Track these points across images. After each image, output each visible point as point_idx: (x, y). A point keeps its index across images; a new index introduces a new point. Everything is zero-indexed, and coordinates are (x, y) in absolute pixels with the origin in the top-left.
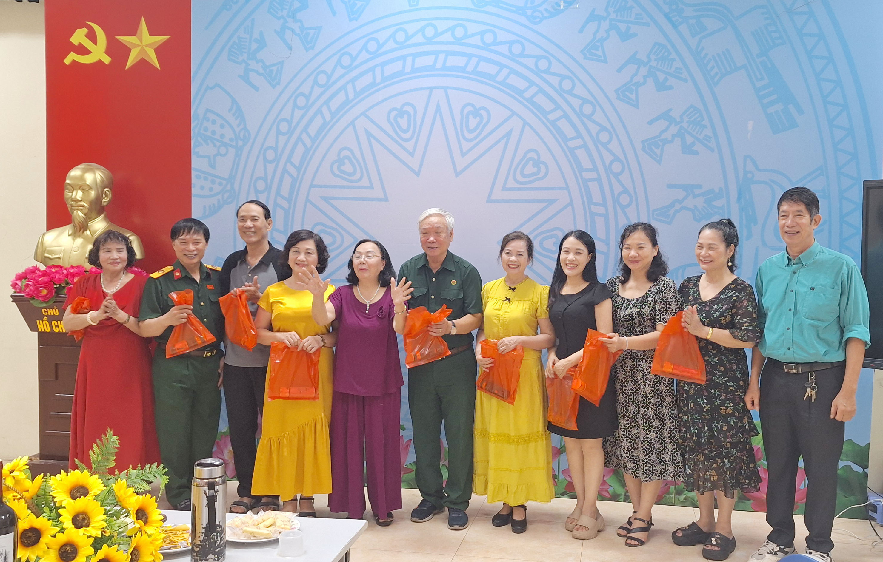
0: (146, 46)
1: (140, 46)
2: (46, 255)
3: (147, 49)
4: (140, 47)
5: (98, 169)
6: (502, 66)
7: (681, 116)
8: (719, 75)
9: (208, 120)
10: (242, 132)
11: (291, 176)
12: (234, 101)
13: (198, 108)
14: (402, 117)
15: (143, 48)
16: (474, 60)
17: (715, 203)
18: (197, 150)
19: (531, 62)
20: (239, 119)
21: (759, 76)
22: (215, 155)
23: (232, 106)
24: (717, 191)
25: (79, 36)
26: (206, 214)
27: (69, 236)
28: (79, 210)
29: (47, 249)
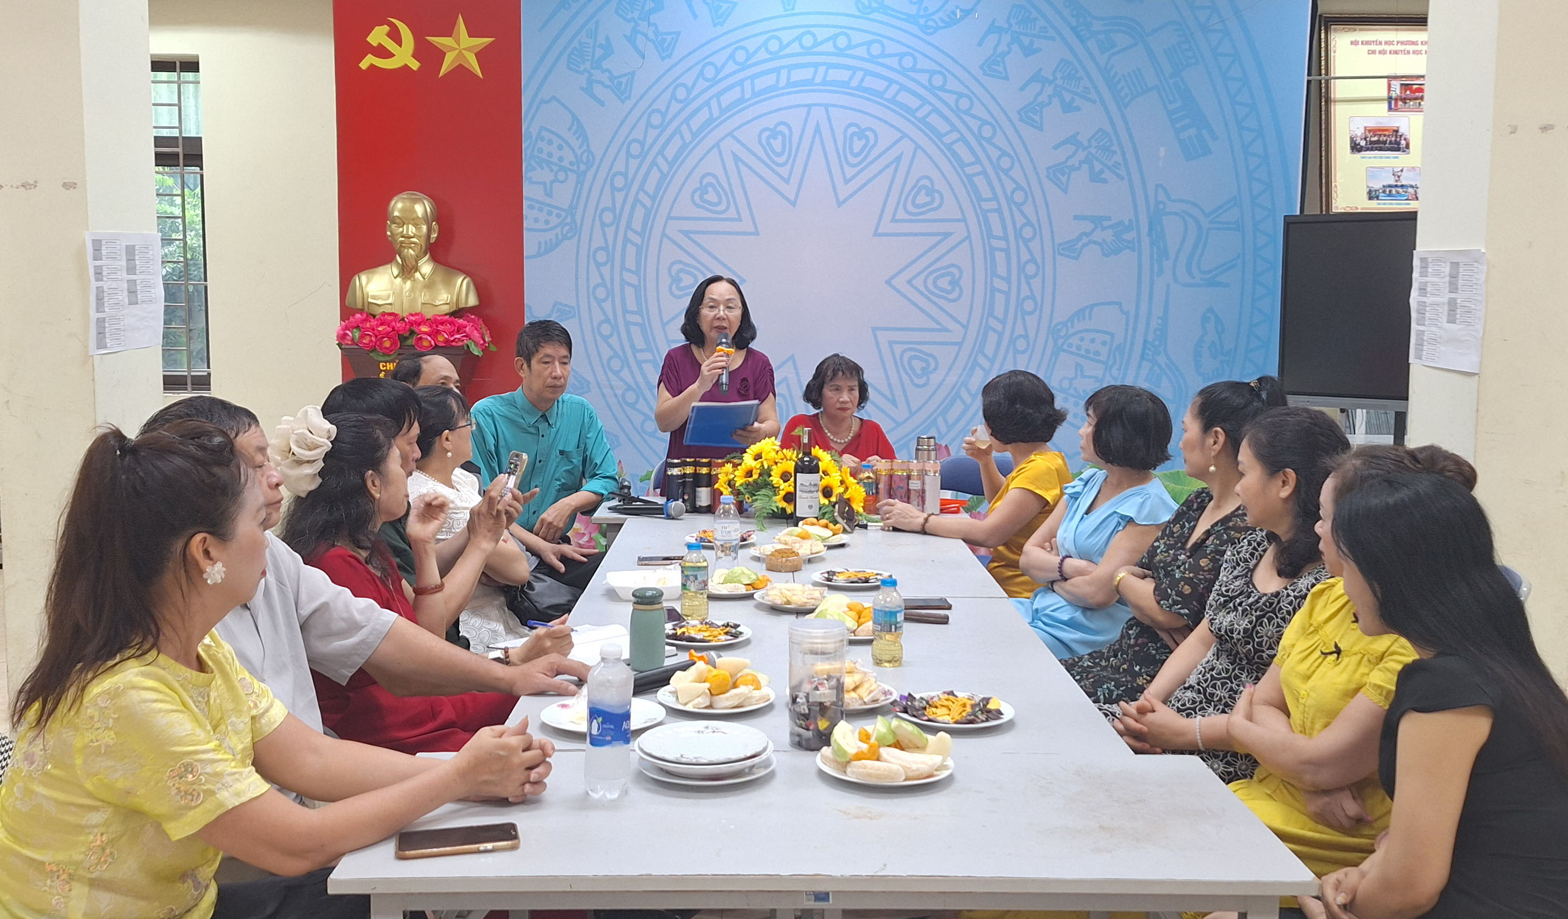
0: (464, 49)
1: (456, 49)
2: (370, 300)
3: (466, 53)
5: (425, 199)
6: (891, 81)
7: (1089, 141)
8: (1129, 97)
9: (542, 139)
10: (585, 155)
11: (644, 206)
12: (575, 118)
13: (531, 125)
14: (775, 139)
15: (460, 51)
16: (859, 74)
17: (1124, 237)
18: (529, 175)
19: (923, 78)
20: (580, 140)
21: (1171, 98)
22: (552, 182)
23: (572, 125)
24: (1127, 223)
25: (378, 36)
26: (542, 251)
27: (395, 278)
28: (411, 248)
29: (370, 294)
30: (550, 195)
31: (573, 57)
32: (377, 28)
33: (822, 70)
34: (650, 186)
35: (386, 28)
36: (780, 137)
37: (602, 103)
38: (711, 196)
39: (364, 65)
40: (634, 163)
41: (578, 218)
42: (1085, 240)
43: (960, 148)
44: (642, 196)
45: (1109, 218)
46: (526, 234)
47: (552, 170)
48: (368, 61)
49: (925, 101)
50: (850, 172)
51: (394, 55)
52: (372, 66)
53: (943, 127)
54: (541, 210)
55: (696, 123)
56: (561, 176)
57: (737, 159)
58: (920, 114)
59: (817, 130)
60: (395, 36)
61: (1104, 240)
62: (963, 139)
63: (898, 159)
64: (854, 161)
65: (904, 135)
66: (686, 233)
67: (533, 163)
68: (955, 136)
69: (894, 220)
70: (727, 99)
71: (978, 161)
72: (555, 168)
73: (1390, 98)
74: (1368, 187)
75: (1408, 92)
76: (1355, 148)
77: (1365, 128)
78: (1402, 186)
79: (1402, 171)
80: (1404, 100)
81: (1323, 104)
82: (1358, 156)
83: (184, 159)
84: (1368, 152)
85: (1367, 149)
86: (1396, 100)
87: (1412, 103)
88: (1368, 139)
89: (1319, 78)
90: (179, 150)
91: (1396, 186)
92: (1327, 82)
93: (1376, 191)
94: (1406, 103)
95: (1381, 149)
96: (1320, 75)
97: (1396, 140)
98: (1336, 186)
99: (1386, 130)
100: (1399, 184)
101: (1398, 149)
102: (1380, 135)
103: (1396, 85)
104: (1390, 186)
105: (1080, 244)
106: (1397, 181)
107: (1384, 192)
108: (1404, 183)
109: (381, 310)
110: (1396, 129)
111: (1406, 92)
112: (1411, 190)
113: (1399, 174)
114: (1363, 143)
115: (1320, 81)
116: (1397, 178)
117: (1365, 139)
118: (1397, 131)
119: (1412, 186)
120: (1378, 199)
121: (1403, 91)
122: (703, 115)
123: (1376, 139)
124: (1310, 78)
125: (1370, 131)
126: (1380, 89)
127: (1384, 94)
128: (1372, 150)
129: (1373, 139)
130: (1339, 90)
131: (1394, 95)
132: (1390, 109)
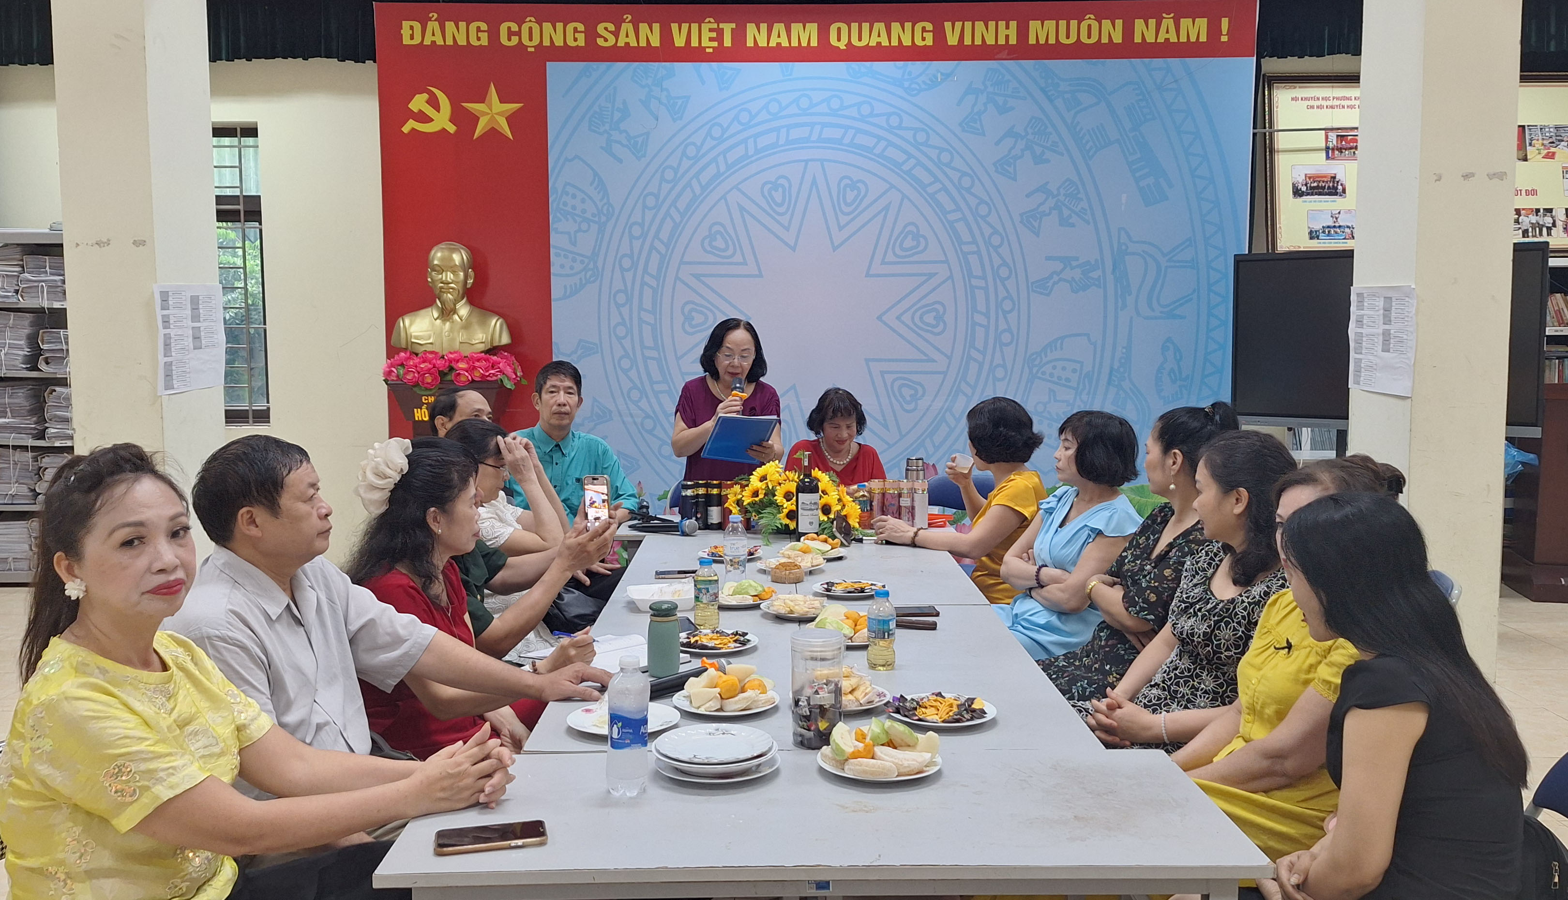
0: (496, 114)
1: (489, 114)
2: (413, 340)
3: (498, 117)
4: (489, 116)
5: (462, 248)
6: (880, 138)
7: (1058, 189)
8: (1094, 149)
9: (567, 194)
10: (606, 207)
11: (659, 252)
12: (596, 174)
13: (556, 183)
14: (776, 191)
15: (492, 116)
16: (851, 133)
17: (1090, 275)
18: (555, 226)
19: (909, 135)
20: (601, 193)
21: (1131, 151)
22: (576, 232)
23: (594, 180)
24: (1093, 263)
25: (419, 103)
26: (568, 293)
27: (436, 320)
28: (450, 293)
29: (413, 334)
30: (574, 244)
31: (594, 119)
32: (417, 96)
33: (818, 128)
34: (664, 235)
35: (425, 96)
36: (780, 190)
37: (620, 161)
38: (719, 243)
39: (406, 129)
40: (649, 215)
41: (600, 264)
42: (1056, 278)
43: (942, 197)
44: (657, 244)
45: (1077, 259)
46: (553, 279)
47: (575, 221)
48: (410, 125)
49: (910, 156)
50: (843, 219)
51: (433, 120)
52: (413, 130)
53: (926, 178)
54: (566, 257)
55: (705, 178)
56: (584, 226)
57: (742, 209)
58: (905, 167)
59: (814, 182)
60: (434, 103)
61: (1073, 278)
62: (945, 189)
63: (887, 208)
64: (847, 210)
65: (892, 186)
66: (697, 277)
67: (558, 215)
68: (938, 186)
69: (883, 263)
70: (732, 157)
71: (958, 209)
72: (579, 219)
73: (1327, 148)
74: (1309, 228)
75: (1344, 143)
76: (1297, 193)
77: (1306, 175)
78: (1340, 227)
79: (1339, 213)
80: (1340, 150)
81: (1268, 154)
82: (1300, 200)
83: (245, 215)
84: (1308, 197)
85: (1308, 194)
86: (1333, 149)
87: (1347, 152)
88: (1308, 185)
89: (1264, 130)
90: (241, 207)
91: (1334, 227)
92: (1271, 134)
93: (1316, 231)
94: (1342, 152)
95: (1320, 194)
96: (1265, 128)
97: (1333, 186)
98: (1280, 227)
99: (1325, 177)
100: (1337, 225)
101: (1336, 194)
102: (1319, 182)
103: (1333, 136)
104: (1328, 227)
105: (1050, 284)
106: (1335, 222)
107: (1324, 232)
108: (1341, 224)
109: (423, 349)
110: (1333, 175)
111: (1341, 142)
112: (1347, 230)
113: (1337, 216)
114: (1304, 189)
115: (1265, 134)
116: (1335, 219)
117: (1306, 185)
118: (1334, 178)
119: (1348, 227)
120: (1318, 239)
121: (1339, 142)
122: (711, 170)
123: (1315, 184)
124: (1256, 131)
125: (1310, 178)
126: (1319, 140)
127: (1323, 145)
128: (1312, 194)
129: (1312, 185)
130: (1282, 141)
131: (1331, 145)
132: (1328, 158)
